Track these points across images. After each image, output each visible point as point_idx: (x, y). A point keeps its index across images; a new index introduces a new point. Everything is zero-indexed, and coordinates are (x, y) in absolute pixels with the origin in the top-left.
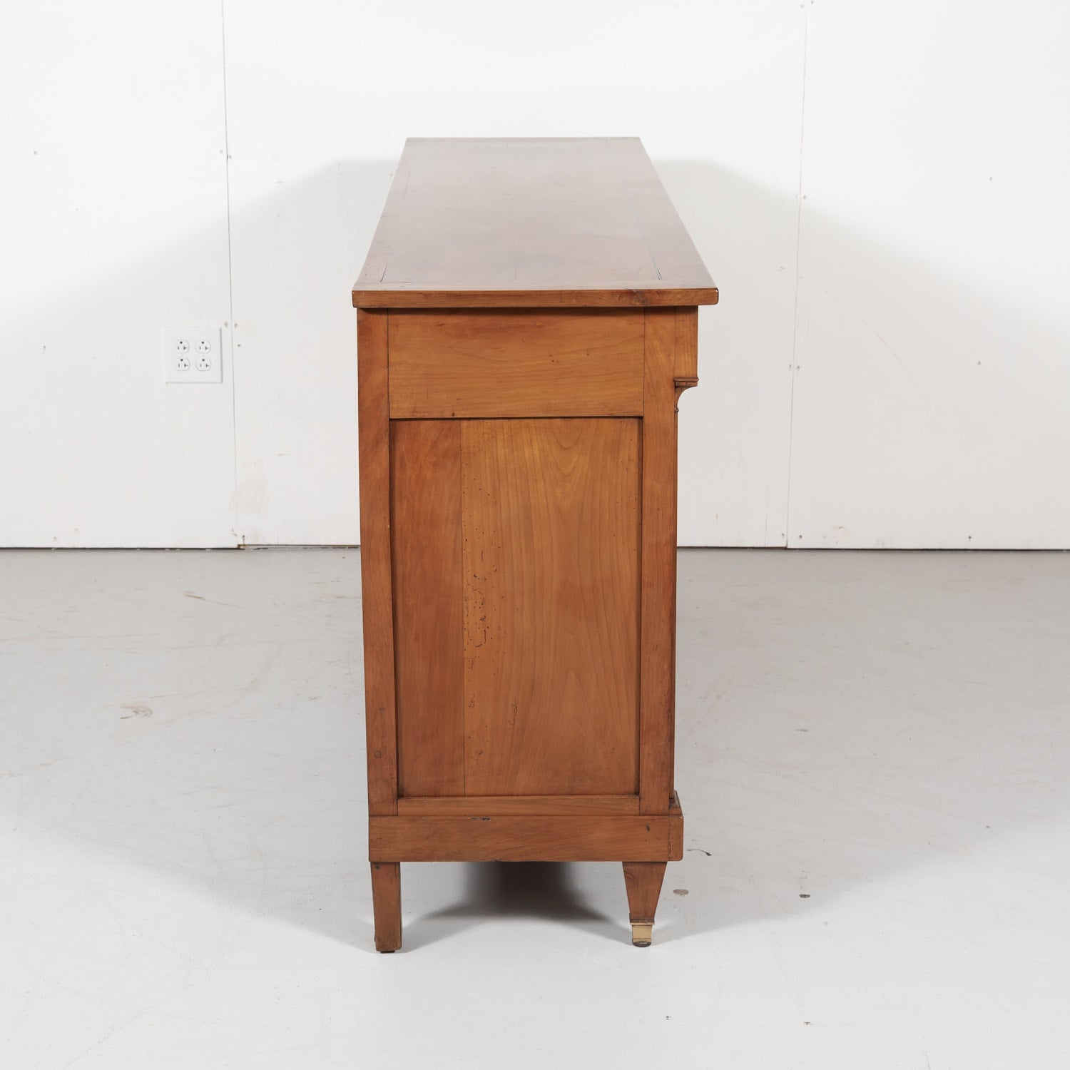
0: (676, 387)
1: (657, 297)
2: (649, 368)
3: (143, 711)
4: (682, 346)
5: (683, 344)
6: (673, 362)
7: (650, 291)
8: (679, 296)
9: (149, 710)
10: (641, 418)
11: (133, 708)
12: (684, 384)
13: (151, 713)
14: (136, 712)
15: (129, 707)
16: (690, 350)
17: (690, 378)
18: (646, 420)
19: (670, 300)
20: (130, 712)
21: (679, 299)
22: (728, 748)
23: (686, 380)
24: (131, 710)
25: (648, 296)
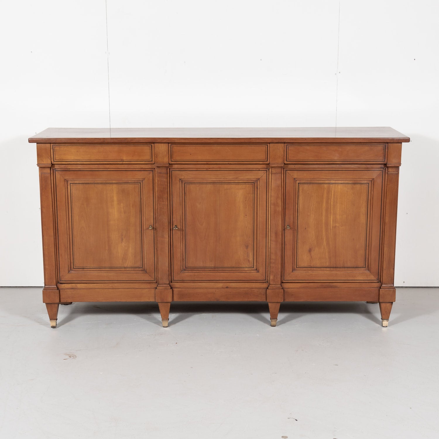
3: (73, 356)
9: (75, 356)
11: (69, 355)
13: (76, 357)
14: (70, 357)
15: (67, 355)
20: (67, 357)
22: (306, 373)
24: (68, 356)
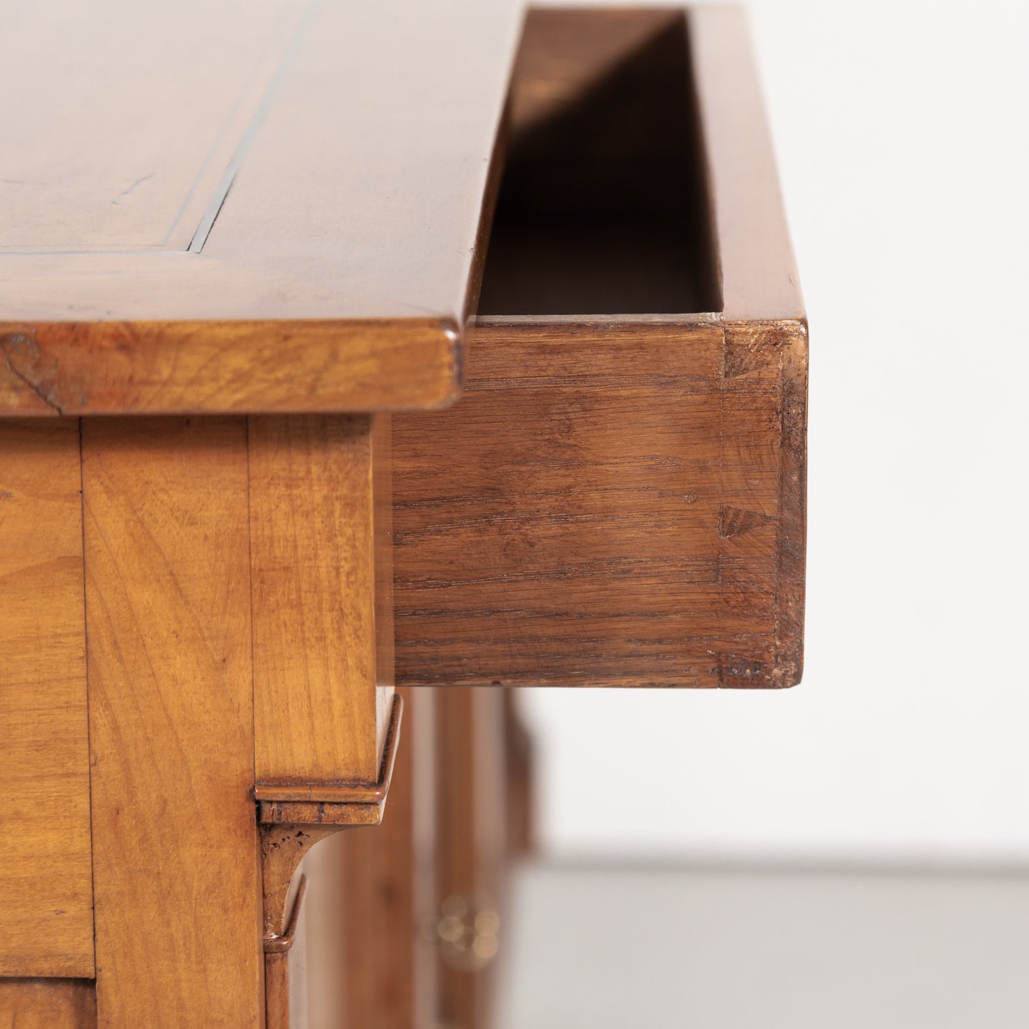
0: (264, 828)
1: (119, 364)
2: (116, 728)
4: (287, 615)
5: (298, 605)
6: (243, 697)
7: (76, 333)
8: (238, 361)
10: (89, 983)
12: (308, 813)
16: (331, 636)
17: (338, 782)
18: (111, 997)
19: (193, 382)
21: (241, 377)
23: (316, 794)
25: (70, 358)
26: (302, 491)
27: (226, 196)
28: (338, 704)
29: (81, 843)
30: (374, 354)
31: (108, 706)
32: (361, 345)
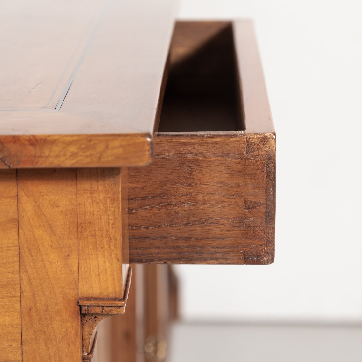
0: (83, 315)
1: (31, 150)
2: (30, 280)
4: (90, 239)
5: (94, 236)
6: (75, 269)
7: (15, 139)
8: (73, 149)
12: (98, 310)
16: (106, 247)
17: (109, 299)
19: (57, 156)
21: (74, 155)
23: (101, 303)
25: (13, 148)
26: (96, 195)
27: (69, 89)
28: (109, 271)
29: (17, 321)
30: (121, 146)
31: (27, 272)
32: (117, 143)
